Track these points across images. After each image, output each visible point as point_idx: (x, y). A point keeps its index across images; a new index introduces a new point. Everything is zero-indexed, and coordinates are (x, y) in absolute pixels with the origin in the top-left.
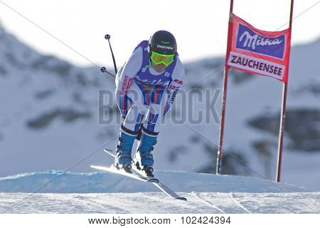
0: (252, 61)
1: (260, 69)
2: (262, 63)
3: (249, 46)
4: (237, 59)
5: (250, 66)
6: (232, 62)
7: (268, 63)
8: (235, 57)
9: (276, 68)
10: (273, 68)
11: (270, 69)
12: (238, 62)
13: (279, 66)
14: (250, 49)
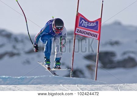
0: (85, 32)
1: (89, 35)
2: (89, 33)
3: (84, 25)
4: (79, 31)
5: (85, 34)
6: (77, 32)
7: (92, 32)
8: (78, 30)
9: (95, 34)
10: (94, 35)
11: (93, 35)
12: (79, 32)
13: (96, 34)
14: (85, 27)
